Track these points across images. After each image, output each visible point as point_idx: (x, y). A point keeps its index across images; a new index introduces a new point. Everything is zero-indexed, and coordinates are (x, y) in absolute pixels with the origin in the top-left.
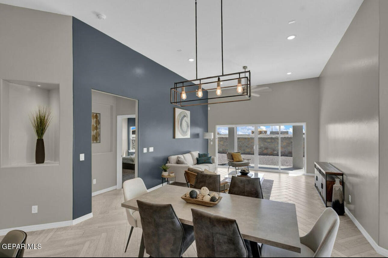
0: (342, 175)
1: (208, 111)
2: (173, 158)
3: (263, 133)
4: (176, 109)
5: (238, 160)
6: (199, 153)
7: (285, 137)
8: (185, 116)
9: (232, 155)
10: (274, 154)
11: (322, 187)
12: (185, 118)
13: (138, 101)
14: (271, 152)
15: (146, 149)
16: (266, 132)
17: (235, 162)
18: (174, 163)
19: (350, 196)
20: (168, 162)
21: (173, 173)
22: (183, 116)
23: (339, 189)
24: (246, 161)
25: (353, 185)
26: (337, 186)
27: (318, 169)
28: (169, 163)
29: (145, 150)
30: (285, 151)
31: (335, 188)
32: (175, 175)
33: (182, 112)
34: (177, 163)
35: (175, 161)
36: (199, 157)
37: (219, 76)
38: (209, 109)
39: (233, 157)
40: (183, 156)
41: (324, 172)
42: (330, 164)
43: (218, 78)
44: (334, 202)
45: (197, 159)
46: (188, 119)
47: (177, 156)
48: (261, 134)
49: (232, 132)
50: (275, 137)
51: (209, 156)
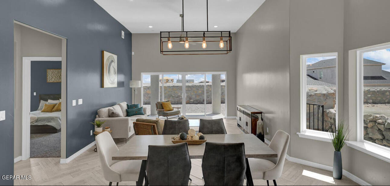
0: (261, 113)
1: (132, 56)
2: (105, 111)
3: (170, 81)
4: (105, 53)
5: (168, 109)
6: (127, 104)
7: (200, 86)
8: (112, 61)
9: (162, 105)
10: (191, 103)
11: (247, 125)
12: (113, 64)
13: (66, 40)
14: (188, 100)
15: (75, 101)
16: (172, 80)
17: (165, 111)
18: (106, 117)
19: (268, 128)
20: (97, 116)
21: (109, 128)
22: (111, 61)
23: (262, 124)
24: (175, 110)
25: (270, 120)
26: (259, 122)
27: (240, 111)
28: (99, 117)
29: (74, 103)
30: (200, 98)
31: (258, 124)
32: (111, 130)
33: (110, 56)
34: (109, 116)
35: (107, 114)
36: (128, 108)
37: (204, 32)
38: (133, 53)
39: (163, 106)
40: (113, 107)
41: (250, 113)
42: (249, 106)
43: (203, 33)
44: (258, 134)
45: (127, 111)
46: (115, 65)
47: (108, 108)
48: (168, 82)
49: (155, 80)
50: (192, 85)
51: (140, 107)
